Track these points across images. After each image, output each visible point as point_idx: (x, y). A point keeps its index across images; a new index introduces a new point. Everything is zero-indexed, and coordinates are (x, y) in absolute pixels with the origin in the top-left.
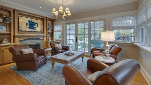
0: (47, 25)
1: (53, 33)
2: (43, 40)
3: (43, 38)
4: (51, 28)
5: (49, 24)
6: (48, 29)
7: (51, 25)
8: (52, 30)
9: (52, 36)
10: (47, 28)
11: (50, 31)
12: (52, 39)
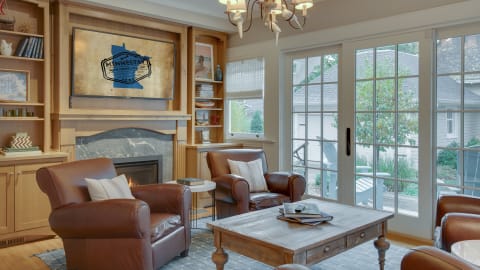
0: (195, 62)
1: (219, 103)
2: (173, 137)
4: (213, 80)
5: (202, 59)
6: (198, 86)
7: (209, 65)
8: (219, 87)
9: (217, 118)
10: (195, 78)
11: (207, 92)
12: (218, 135)
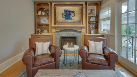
3: (81, 30)
5: (92, 10)
9: (97, 27)
10: (88, 16)
